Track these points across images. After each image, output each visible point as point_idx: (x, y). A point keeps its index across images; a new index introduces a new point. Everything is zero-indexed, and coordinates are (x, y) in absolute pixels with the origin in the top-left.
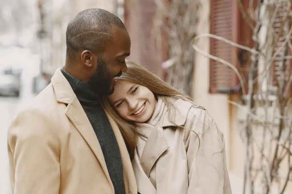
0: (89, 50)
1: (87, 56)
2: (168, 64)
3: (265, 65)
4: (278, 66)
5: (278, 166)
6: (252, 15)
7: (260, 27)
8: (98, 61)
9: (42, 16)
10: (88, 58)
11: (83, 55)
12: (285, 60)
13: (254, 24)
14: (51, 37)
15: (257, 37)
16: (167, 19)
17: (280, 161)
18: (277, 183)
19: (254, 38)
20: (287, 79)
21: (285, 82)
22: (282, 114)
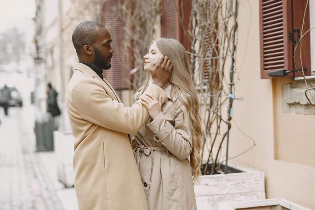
0: (87, 45)
1: (87, 49)
2: (134, 71)
3: (200, 64)
4: (208, 63)
5: (210, 127)
6: (190, 34)
7: (196, 40)
8: (94, 50)
9: (38, 48)
10: (88, 49)
11: (85, 48)
12: (212, 60)
13: (192, 38)
14: (46, 62)
15: (194, 47)
16: (132, 41)
17: (211, 124)
18: (210, 138)
19: (192, 48)
20: (214, 72)
21: (213, 74)
22: (212, 94)
